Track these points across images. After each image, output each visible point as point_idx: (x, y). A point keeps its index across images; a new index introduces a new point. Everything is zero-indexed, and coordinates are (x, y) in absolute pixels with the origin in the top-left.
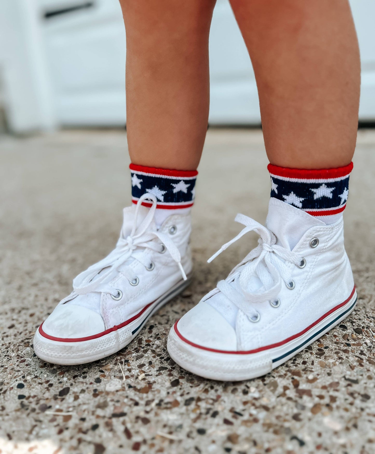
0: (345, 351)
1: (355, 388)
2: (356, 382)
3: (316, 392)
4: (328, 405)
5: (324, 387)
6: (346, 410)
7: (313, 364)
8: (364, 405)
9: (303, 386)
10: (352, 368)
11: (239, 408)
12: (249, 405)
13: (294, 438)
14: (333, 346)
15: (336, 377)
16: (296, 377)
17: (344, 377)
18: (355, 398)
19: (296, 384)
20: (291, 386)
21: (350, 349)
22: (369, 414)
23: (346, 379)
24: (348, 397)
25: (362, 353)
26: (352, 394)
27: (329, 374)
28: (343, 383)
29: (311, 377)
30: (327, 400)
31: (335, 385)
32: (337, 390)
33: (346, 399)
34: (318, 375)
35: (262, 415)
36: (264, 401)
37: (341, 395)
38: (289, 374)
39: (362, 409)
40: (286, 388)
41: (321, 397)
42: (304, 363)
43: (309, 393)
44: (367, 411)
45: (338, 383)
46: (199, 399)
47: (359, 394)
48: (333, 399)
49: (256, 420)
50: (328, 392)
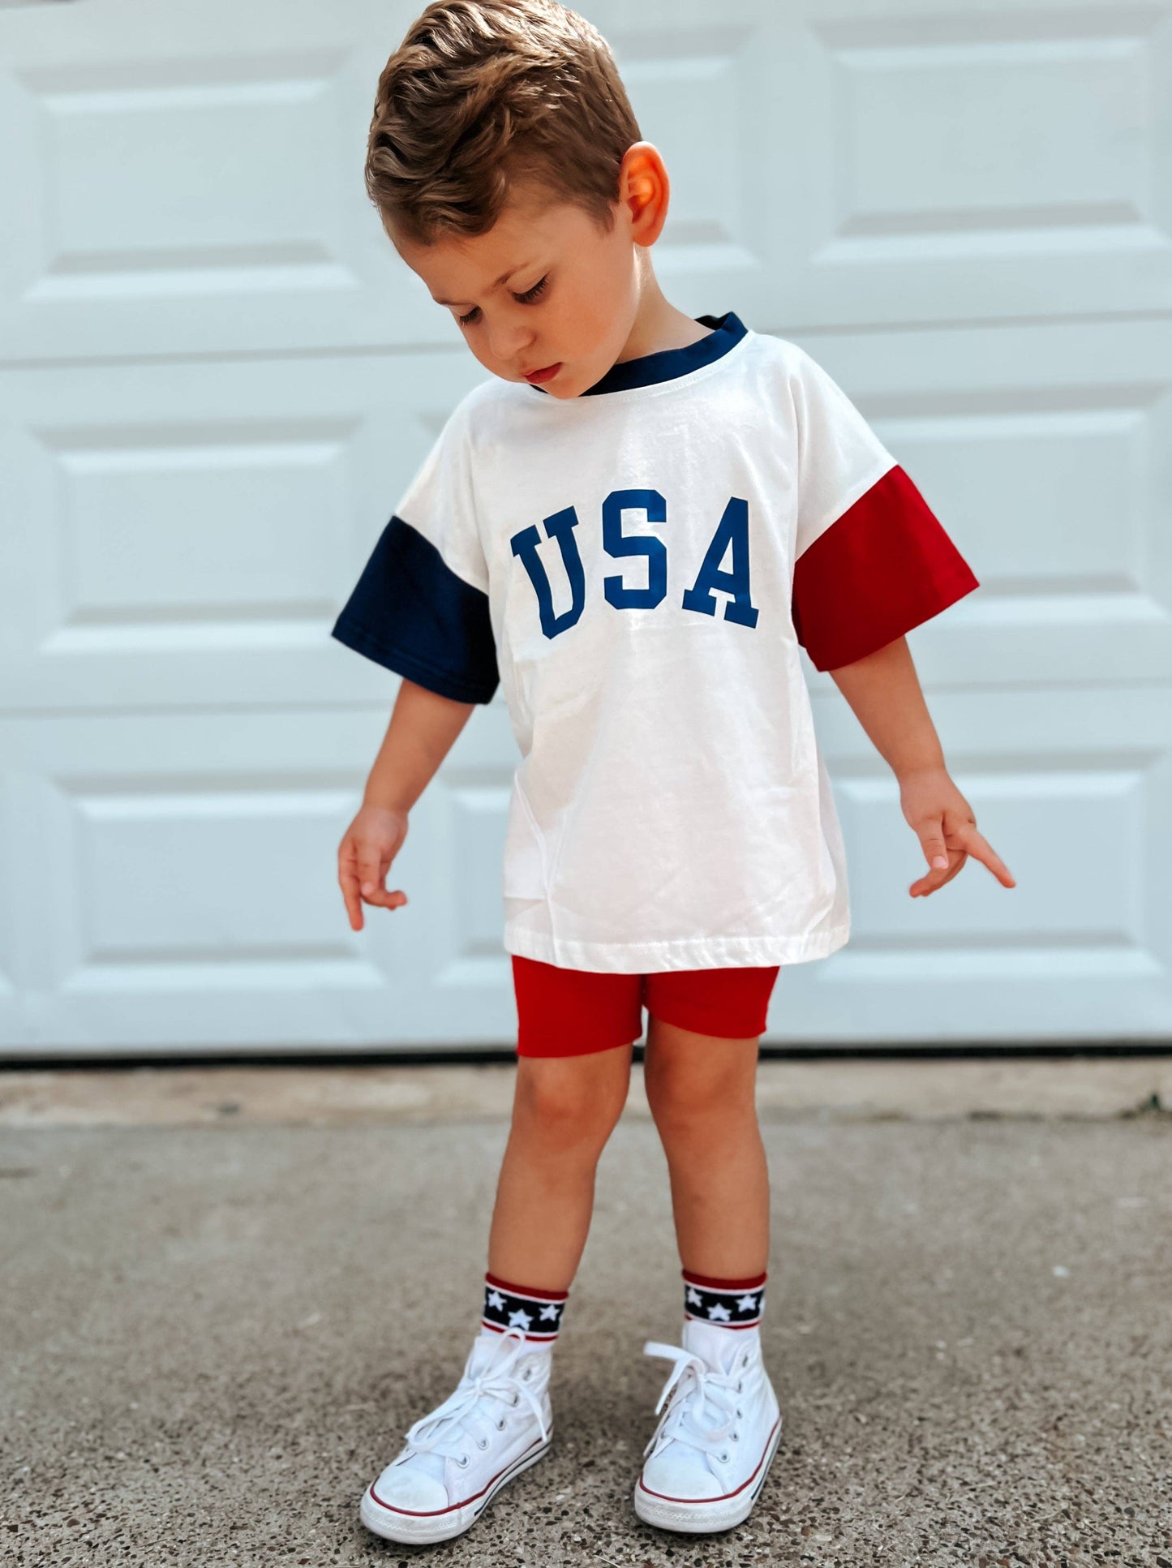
0: (798, 1476)
1: (824, 1505)
2: (822, 1500)
3: (796, 1518)
4: (812, 1526)
5: (800, 1513)
6: (828, 1524)
7: (778, 1496)
8: (838, 1516)
9: (783, 1518)
10: (811, 1489)
11: (746, 1552)
12: (751, 1547)
13: (803, 1557)
14: (784, 1475)
15: (805, 1501)
16: (772, 1512)
17: (810, 1499)
18: (828, 1513)
19: (777, 1519)
20: (774, 1521)
21: (800, 1472)
22: (845, 1522)
23: (814, 1500)
24: (823, 1514)
25: (812, 1474)
26: (824, 1511)
27: (797, 1501)
28: (812, 1504)
29: (784, 1508)
30: (809, 1522)
31: (806, 1508)
32: (812, 1512)
33: (823, 1516)
34: (788, 1504)
35: (767, 1551)
36: (761, 1540)
37: (817, 1514)
38: (765, 1512)
39: (839, 1520)
40: (770, 1524)
41: (803, 1521)
42: (770, 1498)
43: (791, 1521)
44: (843, 1519)
45: (808, 1506)
46: (705, 1558)
47: (830, 1509)
48: (813, 1519)
49: (766, 1556)
50: (806, 1515)
